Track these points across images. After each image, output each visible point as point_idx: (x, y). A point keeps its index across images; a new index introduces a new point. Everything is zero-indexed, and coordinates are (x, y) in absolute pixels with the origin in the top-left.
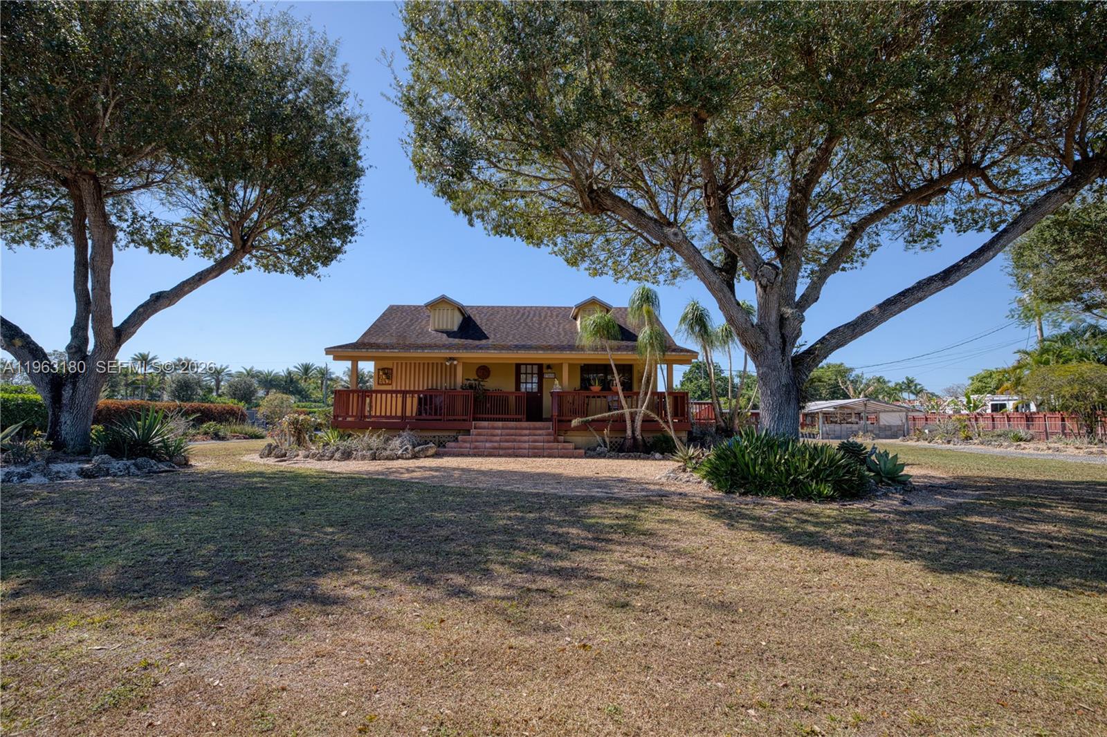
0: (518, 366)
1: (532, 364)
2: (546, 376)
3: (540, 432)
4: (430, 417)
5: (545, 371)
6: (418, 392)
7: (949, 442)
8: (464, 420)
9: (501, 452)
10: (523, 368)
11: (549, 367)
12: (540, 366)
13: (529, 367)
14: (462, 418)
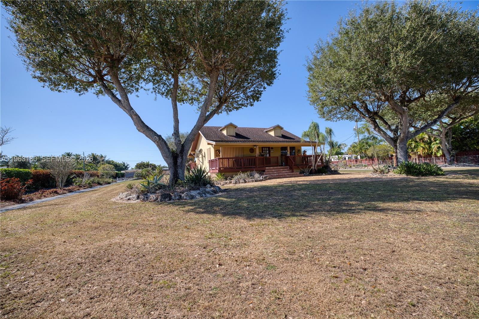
0: (262, 148)
1: (266, 147)
2: (271, 151)
3: (285, 169)
4: (248, 167)
5: (271, 150)
6: (233, 158)
7: (346, 168)
8: (262, 167)
9: (281, 177)
10: (264, 148)
11: (272, 148)
12: (269, 148)
13: (266, 148)
14: (262, 166)
